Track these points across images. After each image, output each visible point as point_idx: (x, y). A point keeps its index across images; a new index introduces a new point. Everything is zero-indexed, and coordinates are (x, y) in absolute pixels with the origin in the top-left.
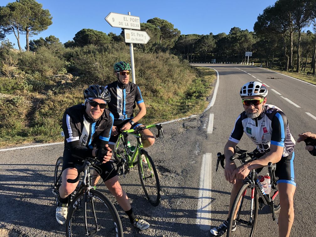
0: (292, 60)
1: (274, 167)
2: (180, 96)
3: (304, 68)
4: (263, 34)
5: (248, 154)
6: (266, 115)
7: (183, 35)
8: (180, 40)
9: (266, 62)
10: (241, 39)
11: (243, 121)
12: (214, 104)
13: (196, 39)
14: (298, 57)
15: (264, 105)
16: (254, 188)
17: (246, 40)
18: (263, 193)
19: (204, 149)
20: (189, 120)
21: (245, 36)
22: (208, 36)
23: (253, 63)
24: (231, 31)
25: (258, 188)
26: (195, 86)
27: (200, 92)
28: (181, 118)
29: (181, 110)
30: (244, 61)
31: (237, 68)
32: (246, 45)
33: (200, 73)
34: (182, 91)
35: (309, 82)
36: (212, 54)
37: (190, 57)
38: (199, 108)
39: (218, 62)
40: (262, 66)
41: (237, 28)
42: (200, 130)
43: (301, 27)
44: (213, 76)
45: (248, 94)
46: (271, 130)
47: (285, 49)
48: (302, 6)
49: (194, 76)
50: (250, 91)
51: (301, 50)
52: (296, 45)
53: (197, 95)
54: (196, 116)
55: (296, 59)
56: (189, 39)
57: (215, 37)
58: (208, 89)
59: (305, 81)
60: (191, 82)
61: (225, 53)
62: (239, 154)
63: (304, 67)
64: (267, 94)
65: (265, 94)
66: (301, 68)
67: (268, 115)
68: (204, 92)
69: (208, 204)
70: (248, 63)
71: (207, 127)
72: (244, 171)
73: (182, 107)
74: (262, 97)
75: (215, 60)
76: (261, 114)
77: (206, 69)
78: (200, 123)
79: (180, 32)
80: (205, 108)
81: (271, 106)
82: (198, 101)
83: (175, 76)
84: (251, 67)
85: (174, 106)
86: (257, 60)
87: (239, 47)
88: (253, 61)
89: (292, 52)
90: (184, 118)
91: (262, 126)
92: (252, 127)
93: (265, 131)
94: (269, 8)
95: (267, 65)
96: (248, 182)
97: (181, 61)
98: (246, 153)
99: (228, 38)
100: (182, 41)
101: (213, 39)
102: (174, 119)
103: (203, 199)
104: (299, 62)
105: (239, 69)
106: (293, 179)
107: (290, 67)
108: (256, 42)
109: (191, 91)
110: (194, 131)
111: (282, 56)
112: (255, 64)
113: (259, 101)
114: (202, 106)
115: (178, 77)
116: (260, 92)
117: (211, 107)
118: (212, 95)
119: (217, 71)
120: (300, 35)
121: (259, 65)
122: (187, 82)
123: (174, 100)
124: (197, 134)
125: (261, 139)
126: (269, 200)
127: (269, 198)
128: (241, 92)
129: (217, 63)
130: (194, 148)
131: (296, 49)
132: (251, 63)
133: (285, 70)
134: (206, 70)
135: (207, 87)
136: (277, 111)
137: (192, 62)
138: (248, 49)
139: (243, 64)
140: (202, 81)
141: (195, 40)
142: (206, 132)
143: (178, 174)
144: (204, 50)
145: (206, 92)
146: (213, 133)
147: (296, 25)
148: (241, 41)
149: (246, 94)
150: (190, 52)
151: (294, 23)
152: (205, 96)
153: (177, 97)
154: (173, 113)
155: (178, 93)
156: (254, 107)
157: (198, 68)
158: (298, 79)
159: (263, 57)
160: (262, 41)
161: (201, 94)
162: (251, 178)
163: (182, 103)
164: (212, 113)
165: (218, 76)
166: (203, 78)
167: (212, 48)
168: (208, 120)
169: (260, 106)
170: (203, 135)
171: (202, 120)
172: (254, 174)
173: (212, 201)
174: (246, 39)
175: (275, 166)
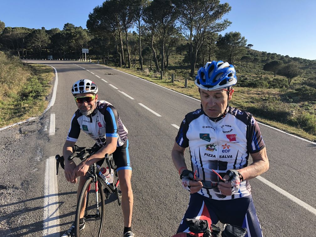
0: (124, 57)
1: (110, 158)
2: (13, 97)
3: (134, 65)
4: (96, 31)
5: (87, 150)
6: (98, 111)
7: (9, 28)
8: (6, 33)
9: (103, 59)
10: (76, 36)
11: (78, 119)
12: (55, 103)
13: (26, 33)
14: (128, 55)
15: (96, 102)
16: (97, 181)
17: (81, 37)
18: (107, 184)
19: (47, 153)
20: (27, 124)
21: (80, 33)
22: (39, 30)
23: (91, 60)
24: (64, 27)
25: (101, 180)
26: (31, 85)
27: (38, 91)
28: (16, 123)
29: (15, 113)
30: (82, 58)
31: (75, 65)
32: (81, 42)
33: (35, 71)
34: (15, 92)
35: (139, 77)
36: (47, 50)
37: (21, 53)
38: (37, 110)
39: (54, 58)
40: (99, 62)
41: (70, 24)
42: (40, 133)
43: (127, 28)
44: (51, 73)
45: (80, 92)
46: (105, 124)
47: (116, 46)
48: (126, 9)
49: (29, 75)
50: (82, 89)
51: (130, 49)
52: (126, 44)
53: (34, 94)
54: (35, 118)
55: (127, 56)
56: (18, 32)
57: (48, 32)
58: (46, 88)
59: (136, 76)
60: (26, 81)
61: (62, 50)
62: (77, 152)
63: (134, 63)
64: (97, 91)
65: (96, 91)
66: (132, 65)
67: (101, 110)
68: (42, 91)
69: (55, 211)
70: (86, 59)
71: (48, 128)
72: (83, 168)
73: (16, 109)
74: (93, 94)
75: (51, 56)
76: (94, 110)
77: (43, 66)
78: (40, 125)
79: (4, 24)
80: (45, 109)
81: (102, 102)
82: (36, 102)
83: (3, 75)
84: (89, 63)
85: (6, 110)
86: (94, 56)
87: (75, 43)
88: (91, 58)
89: (123, 50)
90: (20, 123)
91: (97, 121)
92: (87, 124)
93: (100, 126)
94: (98, 8)
95: (104, 61)
96: (90, 178)
97: (9, 57)
98: (84, 150)
99: (62, 34)
100: (8, 34)
101: (46, 34)
102: (7, 125)
103: (50, 207)
104: (130, 59)
105: (78, 66)
106: (129, 165)
107: (123, 63)
108: (91, 39)
109: (27, 91)
110: (34, 136)
111: (115, 53)
112: (93, 60)
113: (91, 98)
114: (41, 107)
115: (8, 76)
116: (91, 89)
117: (52, 107)
118: (52, 94)
119: (55, 69)
120: (127, 35)
121: (96, 62)
122: (20, 80)
123: (5, 102)
124: (38, 138)
125: (98, 134)
126: (113, 188)
127: (113, 186)
128: (73, 90)
129: (54, 60)
130: (35, 154)
131: (125, 47)
132: (89, 59)
133: (119, 66)
134: (42, 68)
135: (45, 86)
136: (108, 105)
137: (25, 59)
138: (85, 46)
139: (81, 60)
140: (39, 79)
141: (24, 33)
142: (48, 134)
143: (17, 188)
144: (37, 45)
145: (45, 91)
146: (56, 134)
147: (123, 26)
148: (76, 38)
149: (78, 92)
150: (20, 47)
151: (121, 24)
152: (44, 95)
153: (9, 99)
154: (4, 118)
155: (10, 94)
156: (88, 104)
157: (32, 65)
158: (130, 74)
159: (100, 54)
160: (96, 38)
161: (39, 93)
162: (93, 173)
163: (16, 106)
164: (53, 113)
165: (56, 73)
166: (40, 76)
167: (47, 44)
168: (50, 121)
169: (93, 103)
170: (45, 138)
171: (42, 122)
172: (96, 168)
173: (60, 206)
174: (80, 35)
175: (112, 156)
